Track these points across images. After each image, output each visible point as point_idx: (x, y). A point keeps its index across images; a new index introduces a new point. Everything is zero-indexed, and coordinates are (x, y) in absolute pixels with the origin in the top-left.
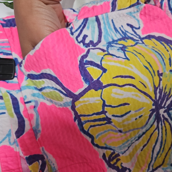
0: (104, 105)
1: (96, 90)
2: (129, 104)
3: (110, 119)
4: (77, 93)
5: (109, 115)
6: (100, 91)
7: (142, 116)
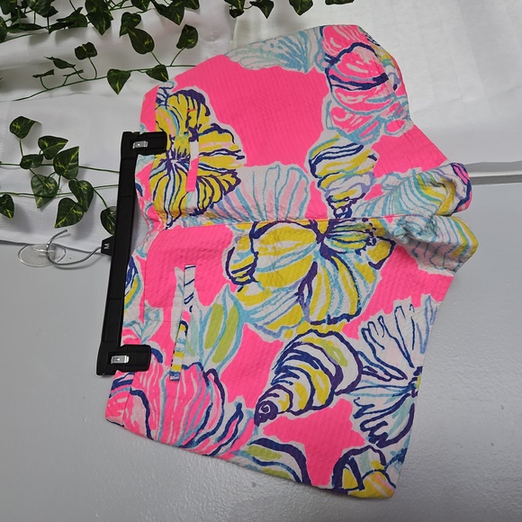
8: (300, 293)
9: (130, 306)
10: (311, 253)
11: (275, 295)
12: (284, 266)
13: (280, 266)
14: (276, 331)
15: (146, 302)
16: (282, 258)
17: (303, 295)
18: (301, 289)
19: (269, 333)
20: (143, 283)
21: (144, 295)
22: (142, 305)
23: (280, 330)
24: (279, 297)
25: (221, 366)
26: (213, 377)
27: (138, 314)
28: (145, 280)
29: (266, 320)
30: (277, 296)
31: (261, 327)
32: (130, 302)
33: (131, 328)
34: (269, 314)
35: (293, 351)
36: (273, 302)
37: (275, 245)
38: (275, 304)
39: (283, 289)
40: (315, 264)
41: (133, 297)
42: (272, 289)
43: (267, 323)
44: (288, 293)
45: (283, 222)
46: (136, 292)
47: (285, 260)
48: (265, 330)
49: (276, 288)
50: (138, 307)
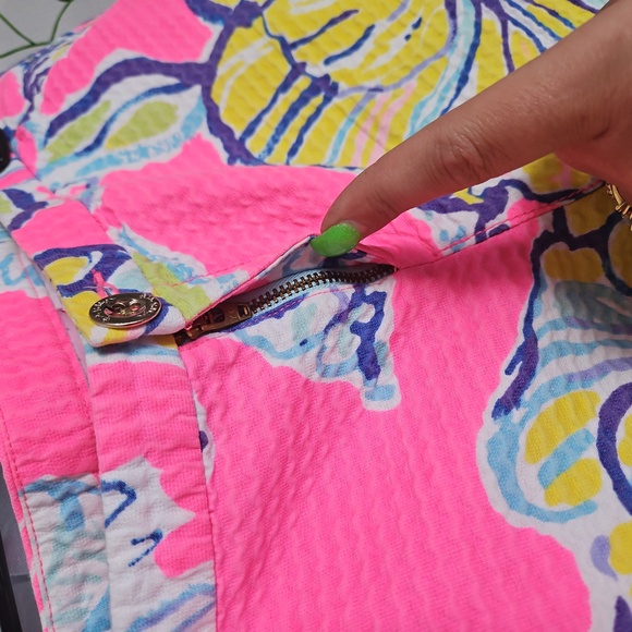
0: (287, 48)
1: (248, 25)
2: (356, 11)
3: (327, 77)
4: (204, 57)
5: (316, 69)
6: (257, 23)
7: (420, 21)
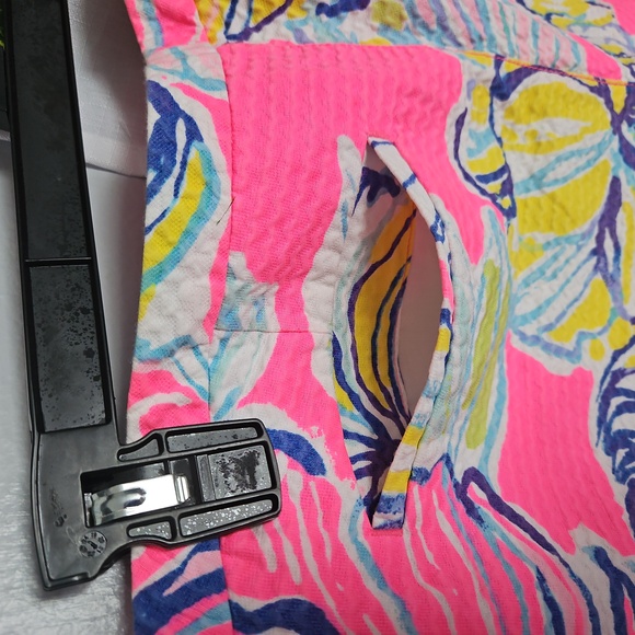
8: (598, 251)
9: (175, 274)
10: (606, 156)
11: (550, 253)
12: (565, 179)
13: (556, 181)
14: (569, 345)
15: (237, 260)
16: (559, 160)
17: (604, 255)
18: (600, 239)
19: (558, 351)
20: (224, 180)
21: (231, 230)
22: (219, 273)
23: (578, 343)
24: (562, 259)
25: (486, 458)
26: (482, 495)
27: (204, 309)
28: (233, 171)
29: (544, 320)
30: (555, 258)
31: (537, 339)
32: (175, 259)
33: (167, 366)
34: (548, 302)
35: (619, 392)
36: (549, 273)
37: (535, 125)
38: (554, 276)
39: (568, 239)
40: (616, 182)
41: (189, 234)
42: (541, 239)
43: (549, 328)
44: (579, 248)
45: (549, 70)
46: (200, 217)
47: (565, 164)
48: (547, 347)
49: (551, 236)
50: (206, 281)
